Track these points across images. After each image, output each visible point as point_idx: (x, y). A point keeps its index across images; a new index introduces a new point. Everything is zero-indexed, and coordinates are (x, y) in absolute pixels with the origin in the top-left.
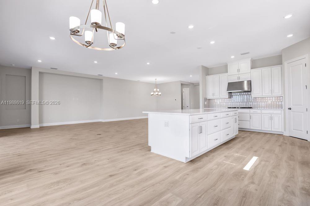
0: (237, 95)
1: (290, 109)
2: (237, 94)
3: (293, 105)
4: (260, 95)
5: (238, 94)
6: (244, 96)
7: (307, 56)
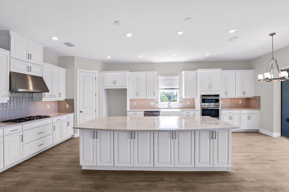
1: (81, 112)
3: (84, 108)
7: (97, 72)
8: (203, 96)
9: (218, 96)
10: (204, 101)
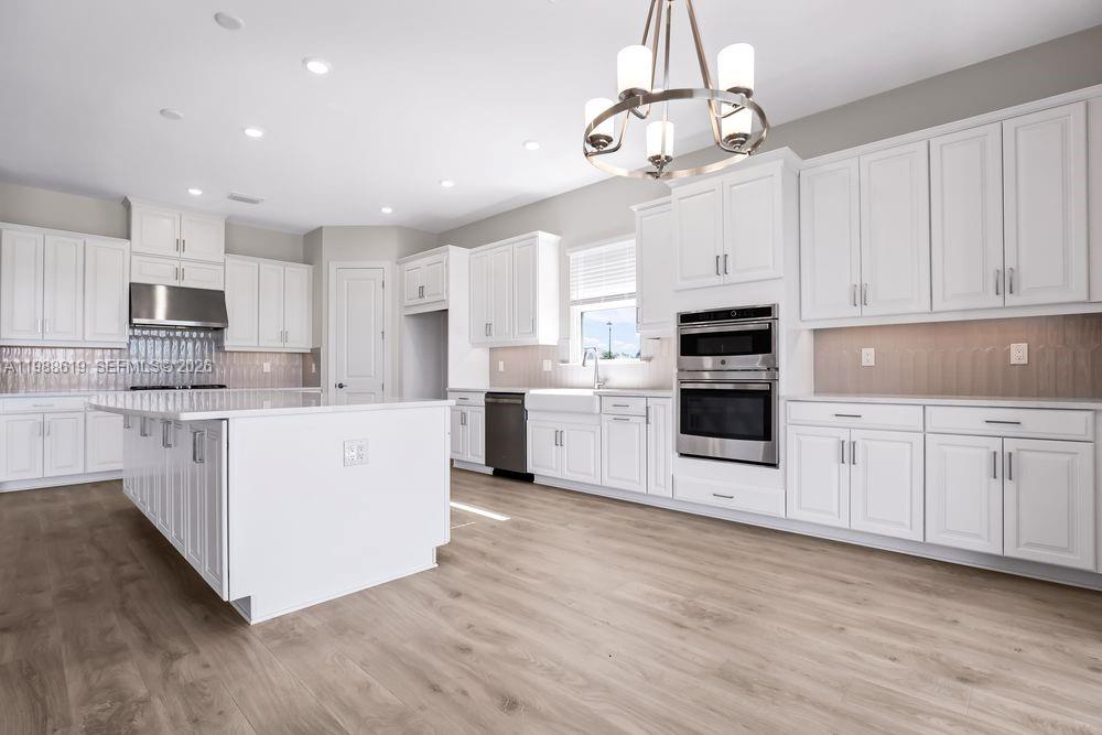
0: (154, 338)
1: (341, 386)
2: (154, 333)
3: (348, 376)
4: (250, 345)
5: (163, 333)
6: (183, 343)
7: (387, 265)
8: (686, 318)
9: (766, 311)
10: (689, 346)
